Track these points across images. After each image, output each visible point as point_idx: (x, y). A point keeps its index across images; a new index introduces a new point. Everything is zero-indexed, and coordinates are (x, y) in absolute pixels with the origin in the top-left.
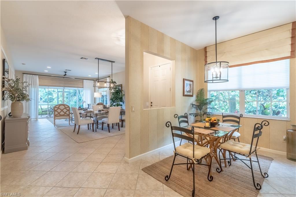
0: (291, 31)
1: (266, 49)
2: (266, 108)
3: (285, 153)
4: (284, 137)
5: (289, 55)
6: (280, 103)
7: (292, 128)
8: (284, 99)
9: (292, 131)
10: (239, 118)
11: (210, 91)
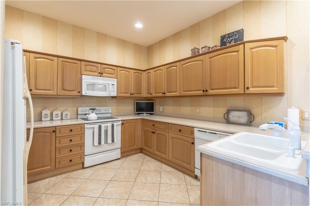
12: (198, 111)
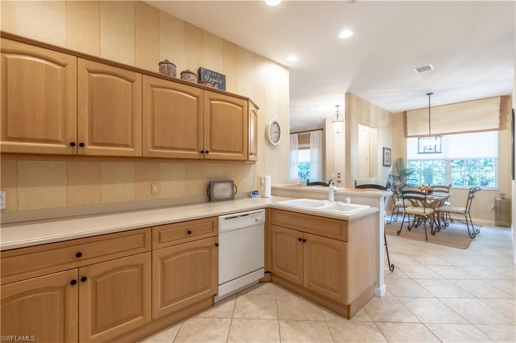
0: (499, 104)
1: (475, 120)
2: (473, 179)
3: (493, 222)
4: (493, 206)
5: (498, 127)
6: (488, 174)
7: (499, 196)
8: (493, 169)
9: (500, 199)
10: (448, 188)
11: (410, 161)
12: (155, 189)
